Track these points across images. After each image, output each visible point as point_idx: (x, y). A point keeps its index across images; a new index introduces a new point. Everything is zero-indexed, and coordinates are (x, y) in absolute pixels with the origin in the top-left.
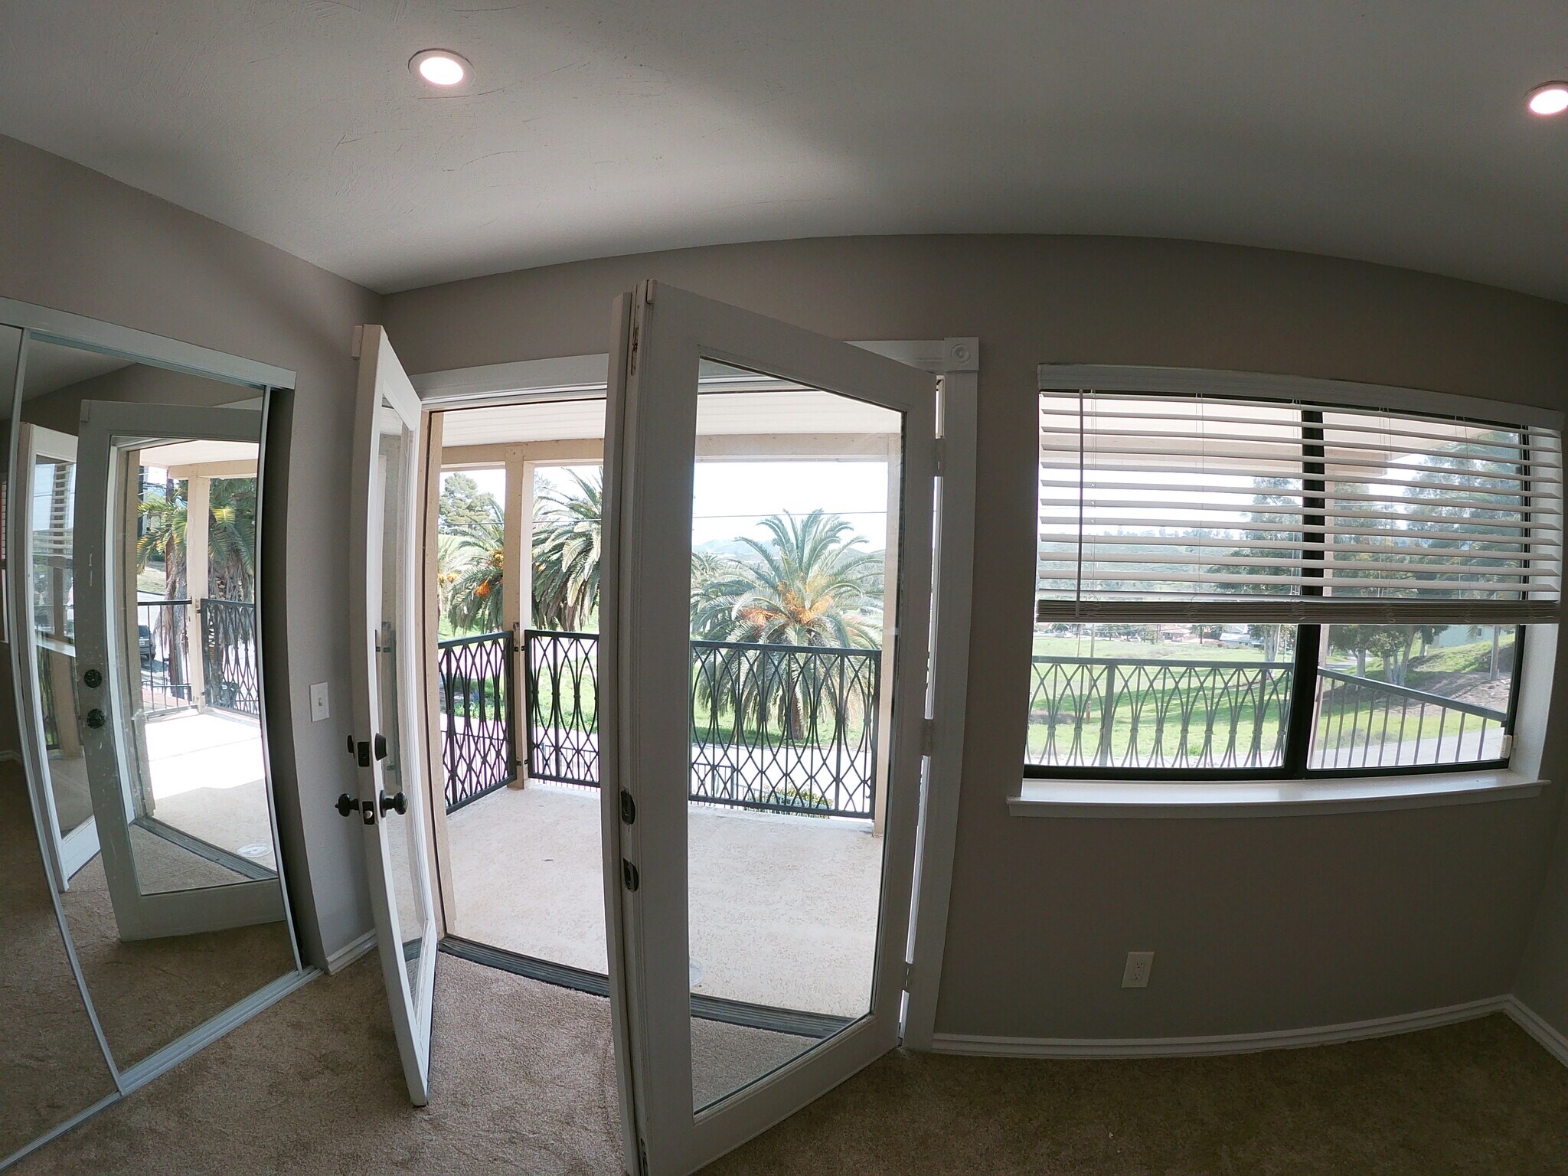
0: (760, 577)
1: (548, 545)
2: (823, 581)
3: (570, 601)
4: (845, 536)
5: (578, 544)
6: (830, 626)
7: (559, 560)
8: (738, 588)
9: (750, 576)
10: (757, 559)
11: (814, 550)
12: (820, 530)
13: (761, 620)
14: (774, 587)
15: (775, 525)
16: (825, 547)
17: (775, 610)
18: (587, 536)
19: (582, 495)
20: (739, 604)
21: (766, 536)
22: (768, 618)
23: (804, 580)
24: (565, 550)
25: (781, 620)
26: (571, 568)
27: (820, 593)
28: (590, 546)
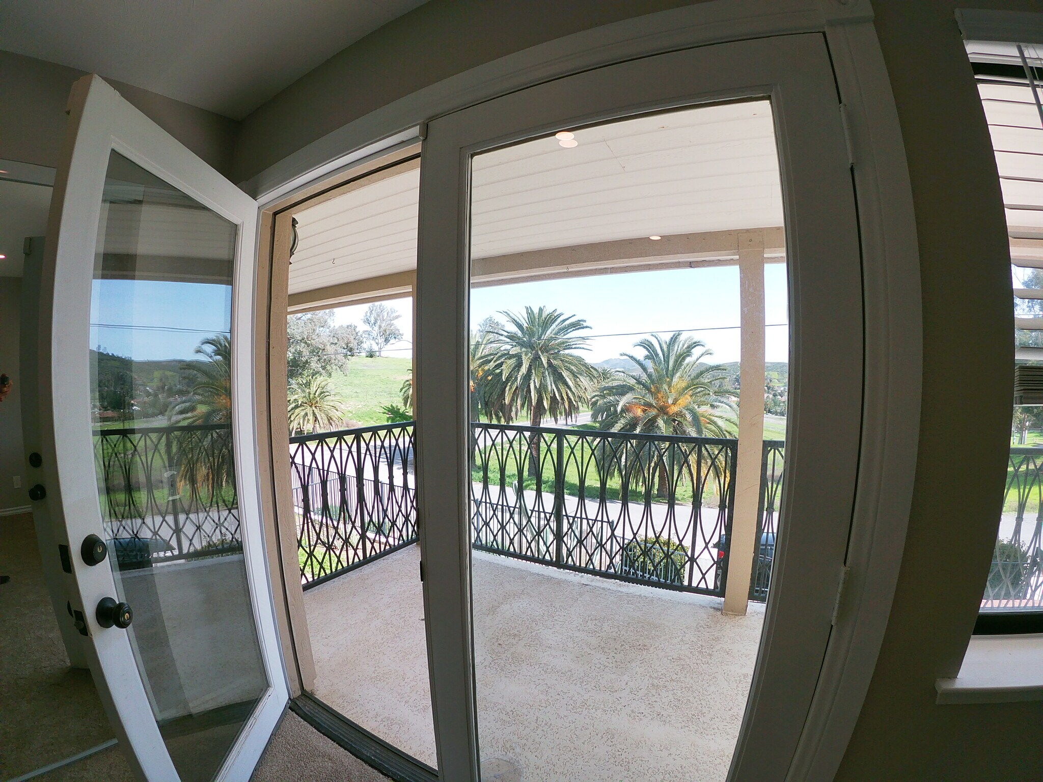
0: (639, 382)
1: (492, 365)
2: (683, 384)
3: (507, 401)
4: (697, 352)
5: (512, 362)
6: (689, 417)
7: (501, 373)
8: (623, 390)
9: (632, 382)
10: (638, 371)
11: (676, 361)
12: (678, 348)
13: (639, 412)
14: (648, 389)
15: (647, 345)
16: (684, 359)
17: (650, 405)
18: (518, 357)
19: (513, 329)
20: (623, 401)
21: (641, 353)
22: (644, 411)
23: (670, 386)
24: (504, 367)
25: (654, 412)
26: (508, 379)
27: (682, 392)
28: (519, 365)
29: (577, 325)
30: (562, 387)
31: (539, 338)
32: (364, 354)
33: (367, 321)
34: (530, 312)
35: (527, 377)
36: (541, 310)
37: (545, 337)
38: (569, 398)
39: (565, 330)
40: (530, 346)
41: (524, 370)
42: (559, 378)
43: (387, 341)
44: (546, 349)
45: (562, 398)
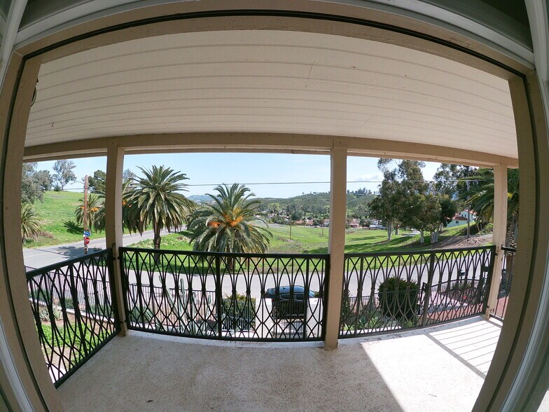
0: (216, 209)
1: (132, 197)
2: (239, 211)
3: (141, 220)
4: (246, 193)
5: (144, 197)
6: (243, 228)
7: (137, 203)
8: (208, 213)
9: (211, 209)
10: (214, 202)
11: (235, 199)
12: (236, 191)
13: (216, 226)
14: (221, 214)
15: (220, 189)
16: (240, 197)
17: (221, 222)
18: (148, 194)
19: (145, 177)
20: (209, 219)
21: (216, 193)
22: (218, 225)
23: (232, 210)
24: (139, 199)
25: (223, 226)
26: (142, 207)
27: (238, 215)
28: (148, 197)
29: (181, 177)
30: (172, 211)
31: (159, 184)
32: (53, 188)
33: (56, 168)
34: (155, 168)
35: (153, 205)
36: (161, 168)
37: (162, 183)
38: (177, 218)
39: (175, 179)
40: (154, 188)
41: (151, 201)
42: (171, 207)
43: (67, 181)
44: (163, 189)
45: (173, 218)
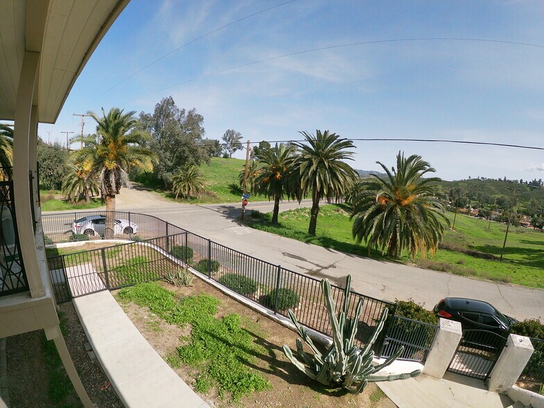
0: (385, 183)
1: (293, 164)
2: (413, 187)
3: (302, 187)
5: (306, 163)
7: (299, 169)
8: (376, 187)
11: (409, 174)
13: (384, 203)
14: (390, 188)
17: (390, 198)
18: (310, 160)
19: (308, 144)
20: (379, 194)
22: (386, 202)
23: (404, 186)
24: (301, 166)
25: (392, 203)
26: (303, 173)
27: (411, 193)
28: (311, 164)
29: (348, 144)
30: (336, 183)
31: (323, 150)
32: (222, 156)
33: (225, 139)
34: (319, 133)
35: (314, 173)
36: (326, 133)
37: (326, 150)
38: (339, 189)
39: (340, 146)
40: (316, 154)
41: (313, 168)
42: (334, 176)
43: (235, 150)
44: (327, 157)
45: (335, 188)
